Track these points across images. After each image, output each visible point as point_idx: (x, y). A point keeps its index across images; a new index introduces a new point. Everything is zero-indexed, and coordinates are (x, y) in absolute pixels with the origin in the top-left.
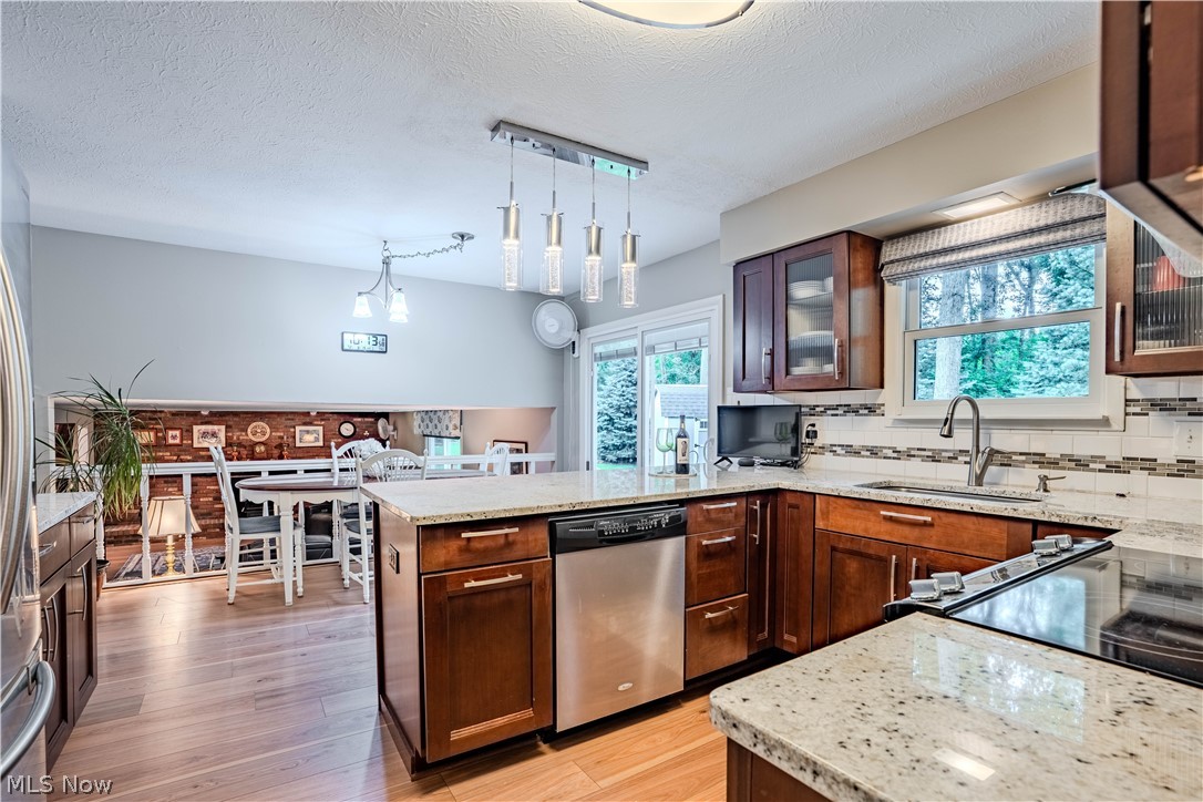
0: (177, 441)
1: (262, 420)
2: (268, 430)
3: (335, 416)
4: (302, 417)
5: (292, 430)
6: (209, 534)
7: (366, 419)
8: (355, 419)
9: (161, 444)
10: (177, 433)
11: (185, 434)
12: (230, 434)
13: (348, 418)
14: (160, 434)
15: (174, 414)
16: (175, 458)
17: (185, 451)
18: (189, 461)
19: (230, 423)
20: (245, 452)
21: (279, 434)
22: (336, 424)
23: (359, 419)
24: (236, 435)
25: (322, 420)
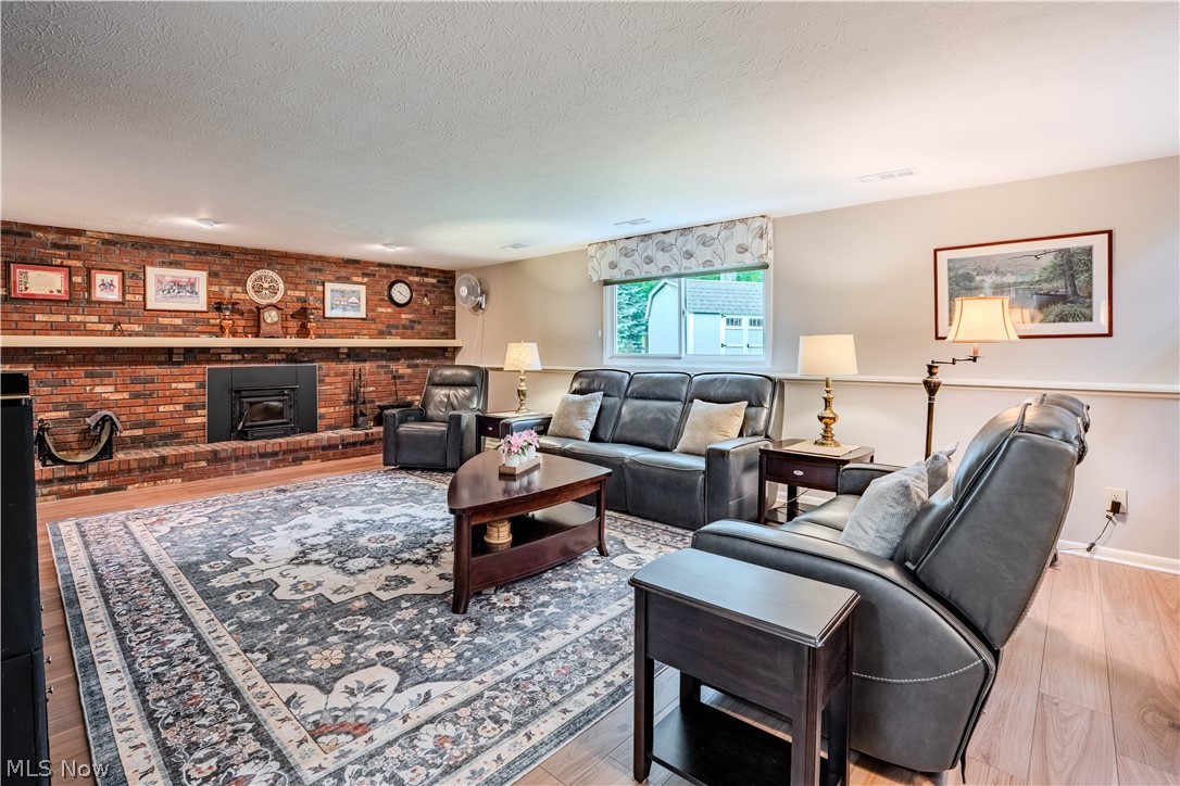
0: (114, 296)
1: (270, 267)
2: (282, 286)
3: (384, 271)
4: (335, 268)
5: (320, 288)
6: (188, 471)
7: (426, 280)
8: (411, 278)
9: (77, 298)
10: (115, 278)
11: (128, 282)
12: (215, 288)
13: (400, 274)
14: (78, 279)
15: (106, 242)
16: (109, 327)
17: (129, 315)
18: (137, 334)
19: (215, 268)
20: (242, 323)
21: (298, 294)
22: (385, 283)
23: (417, 279)
24: (228, 291)
25: (364, 275)
